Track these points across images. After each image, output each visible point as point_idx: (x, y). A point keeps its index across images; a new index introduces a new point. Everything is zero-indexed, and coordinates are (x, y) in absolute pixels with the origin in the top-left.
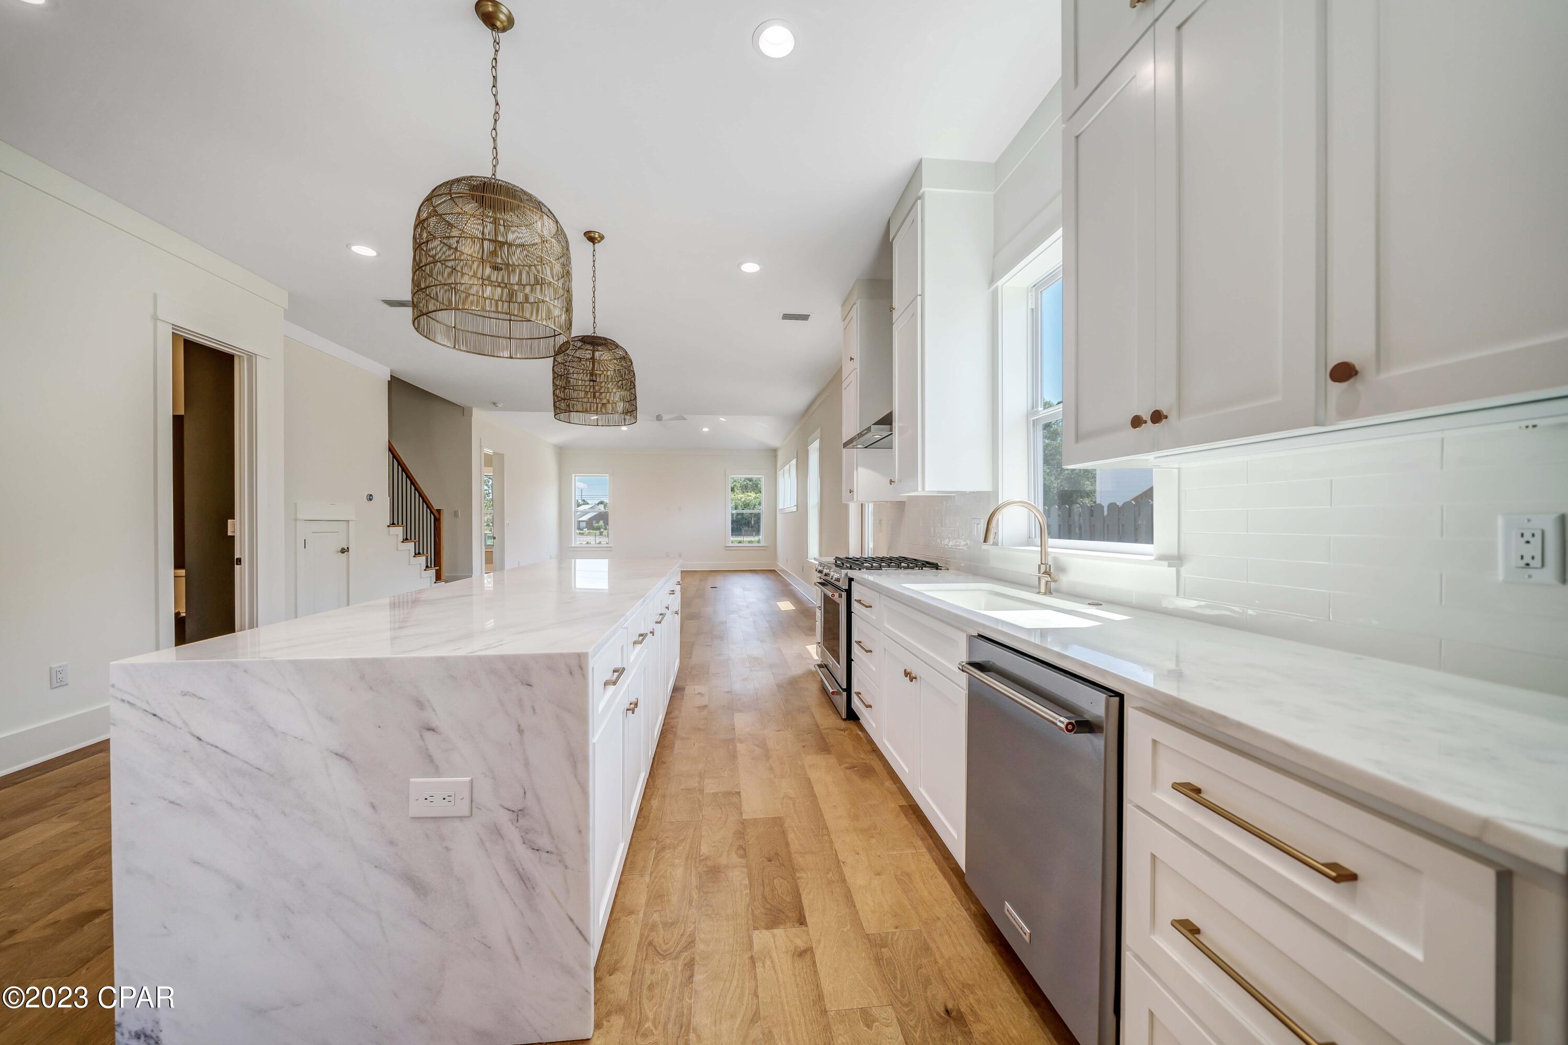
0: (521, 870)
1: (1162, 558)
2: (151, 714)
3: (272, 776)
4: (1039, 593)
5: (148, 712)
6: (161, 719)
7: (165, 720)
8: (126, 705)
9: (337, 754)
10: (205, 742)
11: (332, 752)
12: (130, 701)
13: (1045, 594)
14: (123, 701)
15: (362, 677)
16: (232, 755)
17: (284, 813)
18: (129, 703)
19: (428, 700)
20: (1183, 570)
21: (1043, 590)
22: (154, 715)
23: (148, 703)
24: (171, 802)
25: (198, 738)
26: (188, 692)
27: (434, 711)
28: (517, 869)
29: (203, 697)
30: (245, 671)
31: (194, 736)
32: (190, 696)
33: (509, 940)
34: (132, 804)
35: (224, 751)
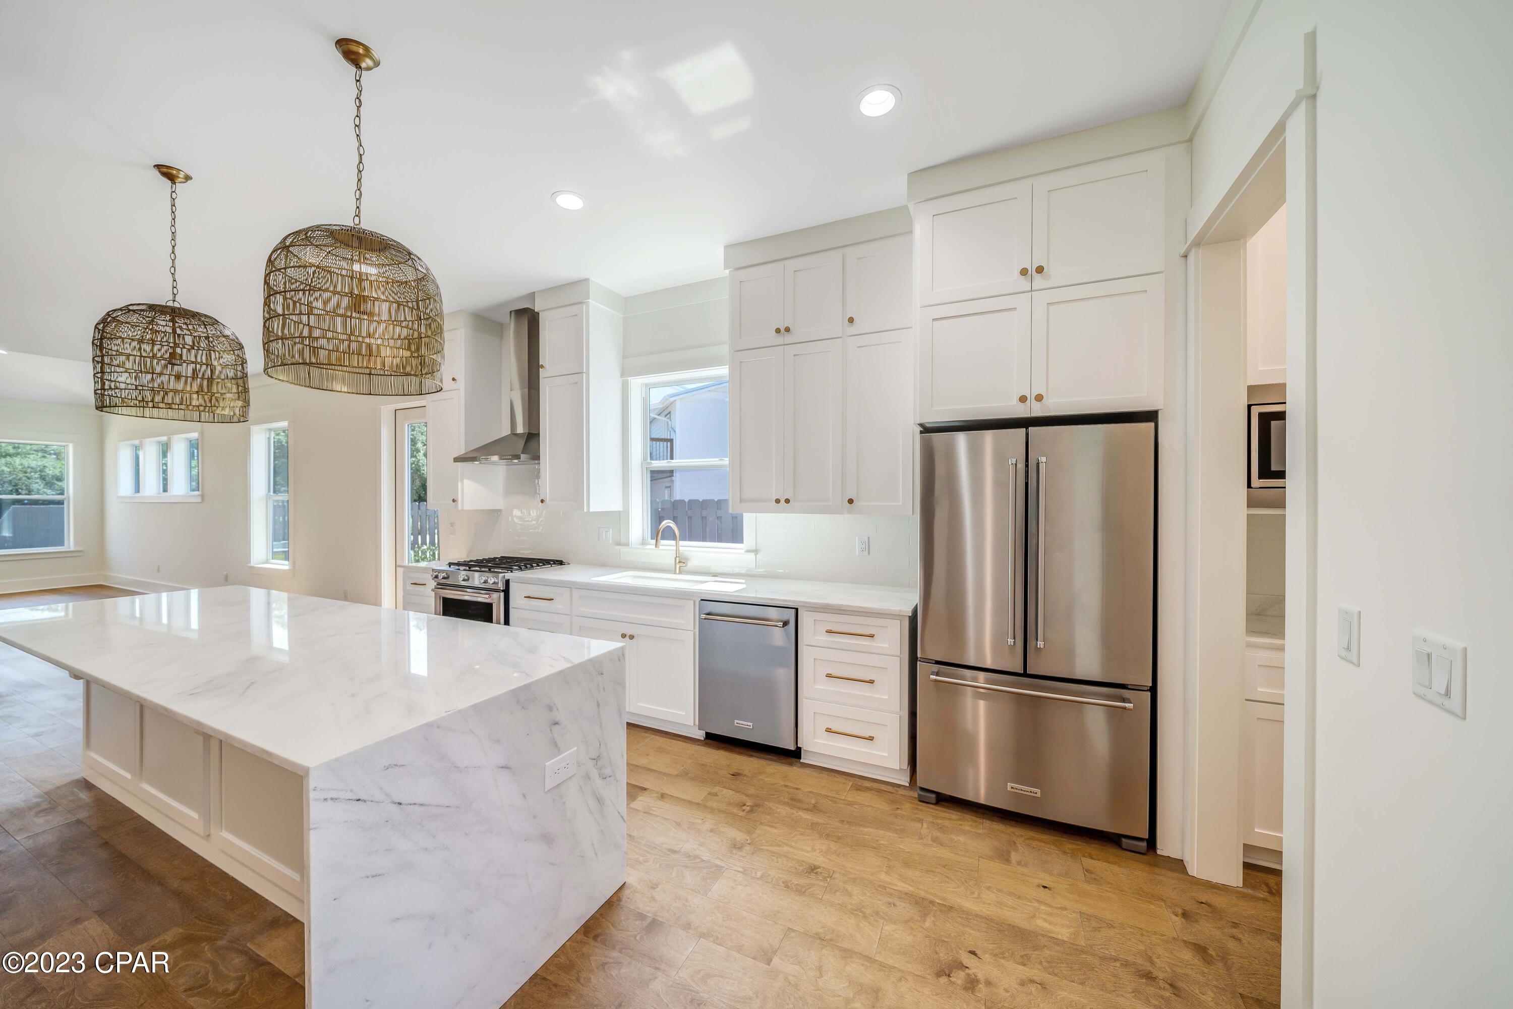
0: (598, 796)
1: (748, 551)
2: (355, 800)
3: (458, 807)
4: (675, 573)
5: (352, 800)
6: (365, 801)
7: (368, 801)
8: (330, 802)
9: (502, 768)
10: (405, 804)
11: (499, 767)
12: (333, 796)
13: (679, 574)
14: (325, 799)
15: (518, 702)
16: (427, 805)
17: (466, 834)
18: (332, 799)
19: (555, 704)
20: (757, 556)
21: (678, 572)
22: (358, 800)
23: (351, 791)
24: (373, 877)
25: (399, 803)
26: (390, 765)
27: (558, 710)
28: (597, 796)
29: (404, 764)
30: (438, 727)
31: (395, 803)
32: (392, 767)
33: (593, 844)
34: (335, 899)
35: (421, 805)
